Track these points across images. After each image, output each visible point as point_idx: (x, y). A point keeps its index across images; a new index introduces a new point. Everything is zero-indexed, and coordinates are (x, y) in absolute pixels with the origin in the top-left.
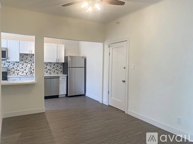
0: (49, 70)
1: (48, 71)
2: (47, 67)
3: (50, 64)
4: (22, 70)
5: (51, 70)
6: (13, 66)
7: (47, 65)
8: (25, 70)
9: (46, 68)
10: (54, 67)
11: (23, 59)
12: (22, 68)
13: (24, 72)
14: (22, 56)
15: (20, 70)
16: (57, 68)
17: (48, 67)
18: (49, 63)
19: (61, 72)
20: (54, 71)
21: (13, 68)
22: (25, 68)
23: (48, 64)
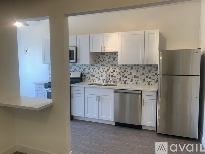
0: (135, 76)
1: (134, 79)
2: (132, 71)
3: (137, 67)
4: (98, 76)
5: (138, 77)
6: (89, 71)
7: (132, 68)
8: (102, 76)
9: (131, 73)
10: (144, 72)
11: (99, 60)
12: (98, 73)
13: (101, 78)
14: (98, 56)
15: (96, 76)
16: (149, 74)
17: (134, 73)
18: (135, 65)
19: (157, 81)
20: (143, 78)
21: (89, 73)
22: (101, 74)
23: (134, 68)
